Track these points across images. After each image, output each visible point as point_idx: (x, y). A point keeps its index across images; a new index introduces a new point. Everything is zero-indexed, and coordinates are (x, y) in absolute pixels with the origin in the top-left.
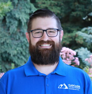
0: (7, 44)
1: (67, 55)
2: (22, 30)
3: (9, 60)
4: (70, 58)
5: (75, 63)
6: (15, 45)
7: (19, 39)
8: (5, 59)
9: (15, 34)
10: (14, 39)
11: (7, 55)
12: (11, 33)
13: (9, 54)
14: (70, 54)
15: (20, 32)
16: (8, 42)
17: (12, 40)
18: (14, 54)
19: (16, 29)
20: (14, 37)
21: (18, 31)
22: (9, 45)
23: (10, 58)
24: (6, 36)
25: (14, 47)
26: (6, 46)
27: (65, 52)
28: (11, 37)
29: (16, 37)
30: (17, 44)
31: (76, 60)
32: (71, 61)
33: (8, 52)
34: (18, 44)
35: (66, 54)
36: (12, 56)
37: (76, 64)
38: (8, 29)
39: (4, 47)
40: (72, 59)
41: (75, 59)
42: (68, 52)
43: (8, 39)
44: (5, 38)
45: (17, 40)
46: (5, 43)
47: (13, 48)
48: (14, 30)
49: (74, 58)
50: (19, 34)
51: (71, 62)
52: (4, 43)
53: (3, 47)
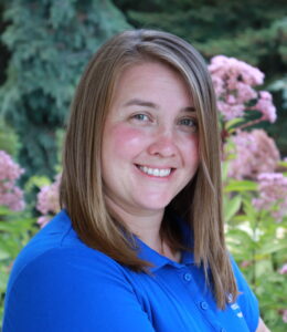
0: (44, 63)
1: (229, 82)
2: (92, 17)
3: (51, 119)
4: (242, 94)
5: (259, 114)
6: (71, 67)
7: (84, 45)
8: (38, 117)
9: (68, 28)
10: (67, 45)
11: (43, 103)
12: (56, 26)
13: (51, 100)
14: (240, 79)
15: (86, 23)
16: (45, 56)
17: (60, 50)
18: (66, 98)
19: (71, 13)
20: (68, 38)
21: (81, 18)
22: (48, 67)
23: (54, 112)
24: (38, 37)
25: (65, 73)
26: (39, 72)
27: (222, 73)
28: (56, 40)
29: (73, 40)
30: (75, 62)
31: (261, 101)
32: (242, 107)
33: (47, 90)
34: (81, 64)
35: (226, 78)
36: (59, 103)
37: (264, 118)
38: (47, 15)
39: (35, 75)
40: (248, 99)
41: (259, 97)
42: (234, 71)
43: (45, 48)
44: (36, 44)
45: (76, 50)
46: (37, 62)
47: (63, 77)
48: (65, 17)
49: (254, 95)
50: (82, 29)
51: (246, 111)
52: (31, 60)
53: (28, 74)
